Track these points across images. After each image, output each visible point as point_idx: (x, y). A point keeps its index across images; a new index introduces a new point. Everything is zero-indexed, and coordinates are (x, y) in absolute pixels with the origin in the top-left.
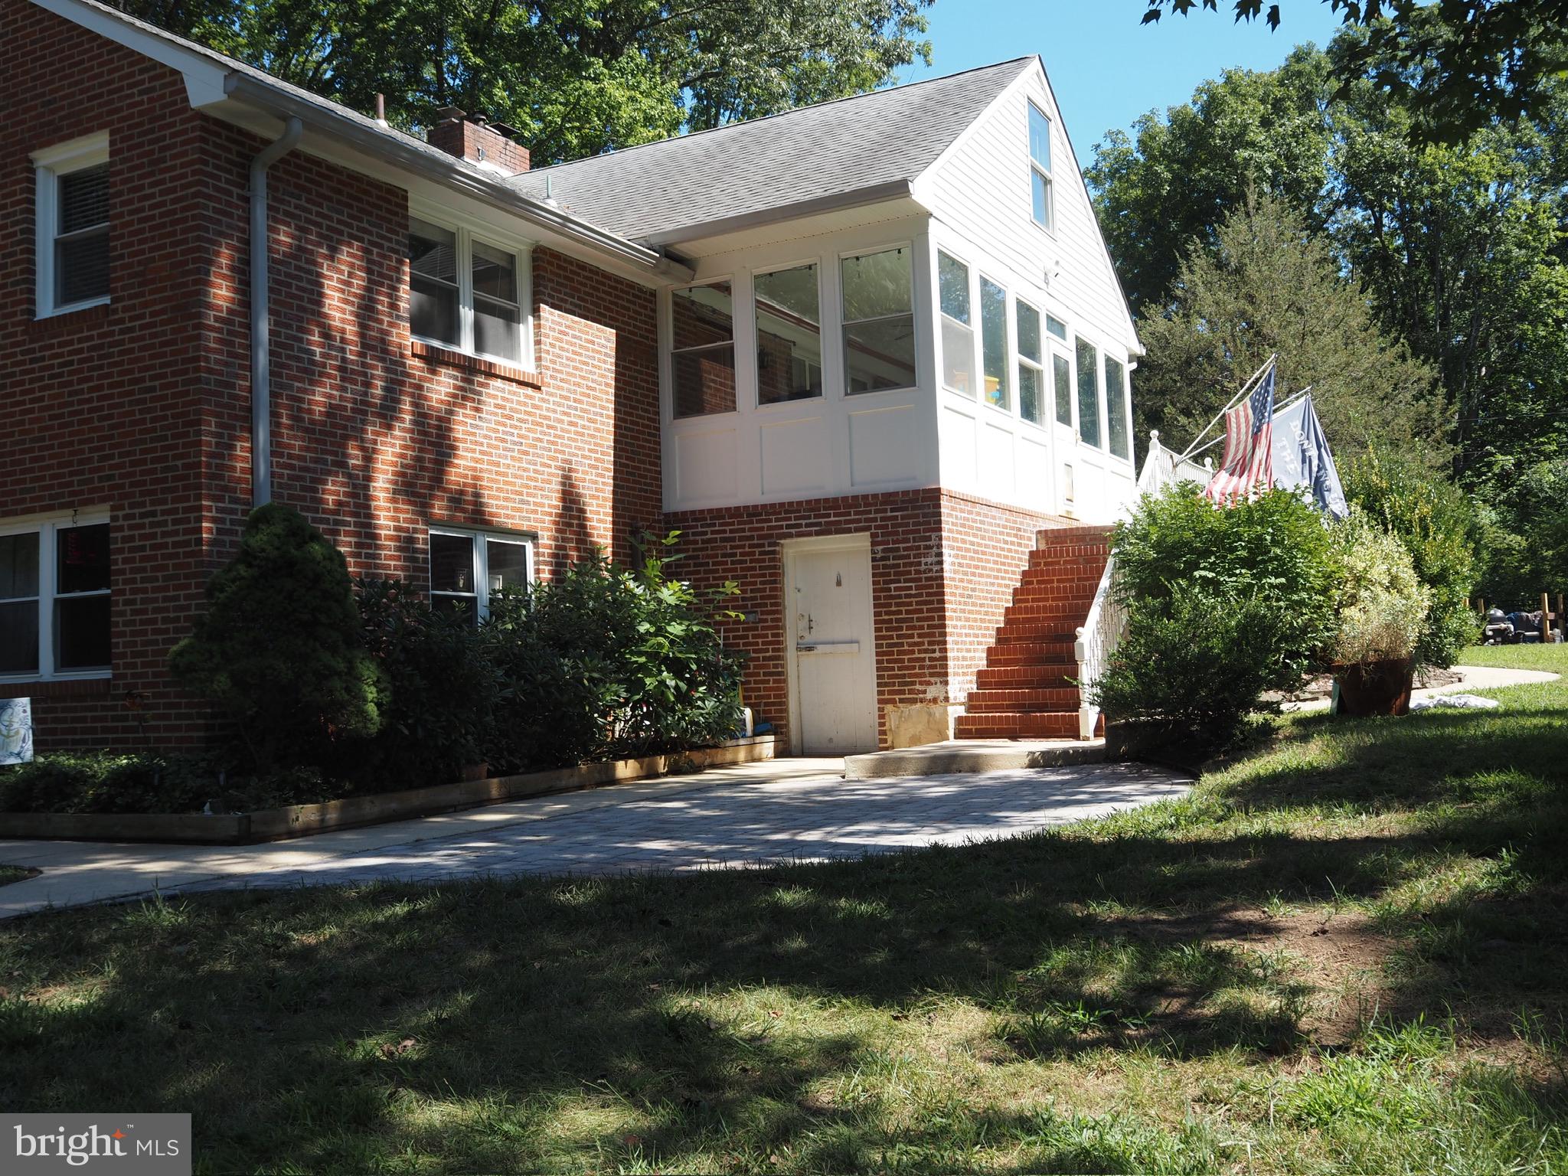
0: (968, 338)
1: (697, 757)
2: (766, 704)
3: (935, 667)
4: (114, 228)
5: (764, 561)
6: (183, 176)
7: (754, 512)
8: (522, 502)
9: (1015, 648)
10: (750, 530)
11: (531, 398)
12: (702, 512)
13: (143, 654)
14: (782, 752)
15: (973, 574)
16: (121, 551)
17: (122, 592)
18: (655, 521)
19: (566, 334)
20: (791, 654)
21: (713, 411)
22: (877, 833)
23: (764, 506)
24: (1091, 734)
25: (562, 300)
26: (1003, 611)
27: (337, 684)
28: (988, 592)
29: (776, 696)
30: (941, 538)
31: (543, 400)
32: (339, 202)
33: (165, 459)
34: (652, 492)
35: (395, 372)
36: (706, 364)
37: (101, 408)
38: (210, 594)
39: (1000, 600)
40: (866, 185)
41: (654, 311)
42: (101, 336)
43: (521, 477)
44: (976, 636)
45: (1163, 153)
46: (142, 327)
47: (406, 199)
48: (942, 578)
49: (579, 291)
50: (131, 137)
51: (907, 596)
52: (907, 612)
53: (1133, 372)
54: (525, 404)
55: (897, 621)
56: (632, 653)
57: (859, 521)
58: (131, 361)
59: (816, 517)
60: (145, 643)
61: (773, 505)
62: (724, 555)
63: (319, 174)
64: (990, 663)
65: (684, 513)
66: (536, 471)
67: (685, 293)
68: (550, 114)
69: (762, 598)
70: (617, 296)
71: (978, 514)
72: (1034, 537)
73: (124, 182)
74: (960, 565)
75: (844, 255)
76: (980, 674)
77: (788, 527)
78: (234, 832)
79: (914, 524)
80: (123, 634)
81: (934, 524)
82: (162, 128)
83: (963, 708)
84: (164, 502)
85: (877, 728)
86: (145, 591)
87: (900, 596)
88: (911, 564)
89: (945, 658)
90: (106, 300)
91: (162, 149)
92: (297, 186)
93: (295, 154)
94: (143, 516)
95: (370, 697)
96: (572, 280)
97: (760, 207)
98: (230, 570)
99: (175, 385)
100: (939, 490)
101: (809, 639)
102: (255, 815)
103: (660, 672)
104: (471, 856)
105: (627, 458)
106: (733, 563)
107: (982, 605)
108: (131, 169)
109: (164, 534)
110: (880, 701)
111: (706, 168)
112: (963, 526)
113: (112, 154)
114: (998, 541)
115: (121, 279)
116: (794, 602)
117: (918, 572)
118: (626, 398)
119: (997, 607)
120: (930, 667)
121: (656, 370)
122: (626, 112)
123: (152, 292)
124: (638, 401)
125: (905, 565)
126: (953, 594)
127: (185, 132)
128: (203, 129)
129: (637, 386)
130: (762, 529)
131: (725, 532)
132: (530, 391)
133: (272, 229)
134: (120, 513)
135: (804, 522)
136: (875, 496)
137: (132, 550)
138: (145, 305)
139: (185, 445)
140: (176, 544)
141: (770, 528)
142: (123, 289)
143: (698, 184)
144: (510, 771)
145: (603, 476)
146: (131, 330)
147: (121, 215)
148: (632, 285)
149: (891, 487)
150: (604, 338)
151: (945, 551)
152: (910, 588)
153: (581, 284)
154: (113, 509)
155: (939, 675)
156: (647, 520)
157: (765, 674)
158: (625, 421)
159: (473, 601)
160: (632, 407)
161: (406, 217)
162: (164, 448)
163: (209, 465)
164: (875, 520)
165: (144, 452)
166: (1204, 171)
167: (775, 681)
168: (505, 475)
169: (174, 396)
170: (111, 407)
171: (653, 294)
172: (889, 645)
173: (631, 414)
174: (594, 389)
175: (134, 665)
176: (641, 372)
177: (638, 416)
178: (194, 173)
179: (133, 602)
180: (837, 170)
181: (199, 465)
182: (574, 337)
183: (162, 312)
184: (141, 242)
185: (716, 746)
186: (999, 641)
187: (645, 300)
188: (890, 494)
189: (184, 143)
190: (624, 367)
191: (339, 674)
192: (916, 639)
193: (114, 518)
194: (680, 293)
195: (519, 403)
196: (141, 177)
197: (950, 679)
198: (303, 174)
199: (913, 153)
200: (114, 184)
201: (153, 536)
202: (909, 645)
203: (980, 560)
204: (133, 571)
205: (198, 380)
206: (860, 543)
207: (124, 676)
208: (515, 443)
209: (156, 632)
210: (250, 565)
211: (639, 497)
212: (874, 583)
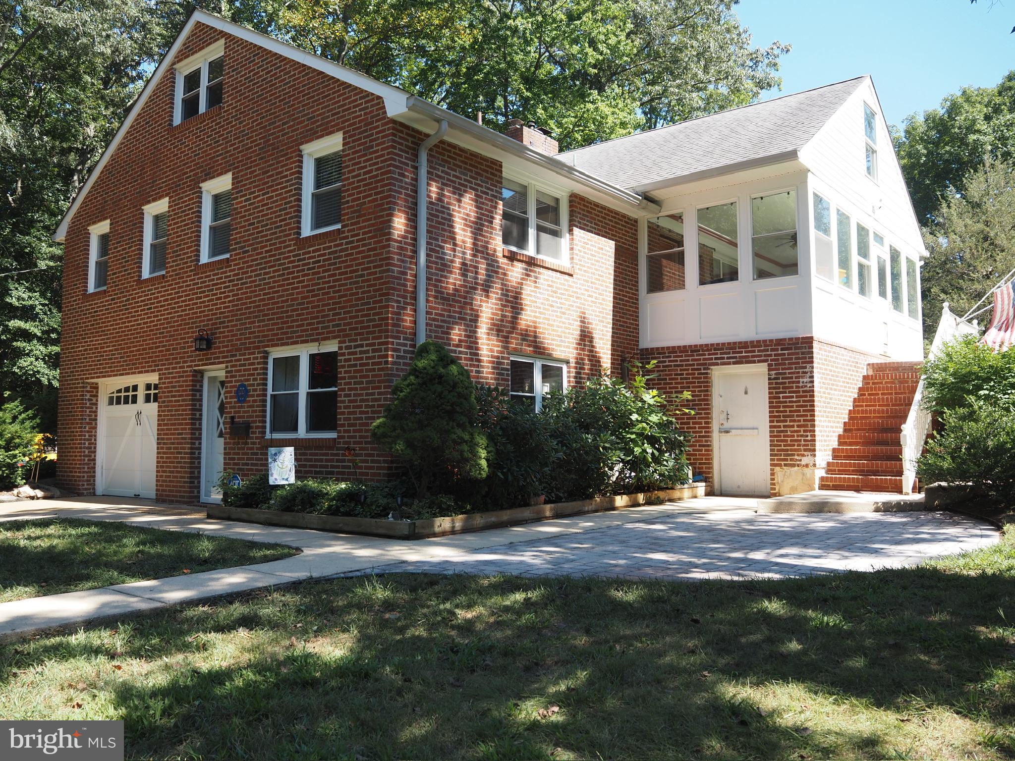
0: (829, 245)
1: (661, 494)
2: (700, 464)
3: (807, 445)
4: (344, 186)
5: (700, 378)
6: (383, 155)
7: (694, 350)
8: (562, 341)
9: (856, 436)
10: (692, 360)
11: (567, 281)
12: (663, 348)
13: (354, 425)
14: (710, 493)
15: (831, 389)
16: (343, 366)
17: (343, 390)
18: (635, 354)
19: (587, 244)
20: (715, 435)
21: (668, 290)
22: (800, 556)
23: (701, 346)
24: (910, 491)
25: (585, 225)
26: (847, 412)
27: (465, 447)
28: (839, 400)
29: (706, 459)
30: (813, 368)
31: (574, 282)
32: (465, 168)
33: (369, 315)
34: (634, 336)
35: (493, 266)
36: (664, 262)
37: (335, 286)
38: (394, 392)
39: (846, 405)
40: (770, 154)
41: (636, 231)
42: (335, 246)
43: (561, 327)
44: (832, 427)
45: (921, 139)
46: (358, 241)
47: (501, 166)
48: (813, 391)
49: (595, 219)
50: (355, 135)
51: (790, 402)
52: (790, 411)
53: (921, 267)
54: (564, 285)
55: (784, 416)
56: (628, 433)
57: (760, 356)
58: (351, 260)
59: (733, 353)
60: (355, 419)
61: (707, 345)
62: (676, 375)
63: (455, 153)
64: (840, 443)
65: (652, 349)
66: (570, 324)
67: (654, 221)
68: (566, 123)
69: (699, 400)
70: (616, 223)
71: (834, 353)
72: (865, 368)
73: (350, 160)
74: (824, 383)
75: (754, 196)
76: (834, 450)
77: (716, 359)
78: (406, 532)
79: (796, 359)
80: (343, 413)
81: (809, 359)
82: (371, 129)
83: (823, 471)
84: (368, 339)
85: (769, 482)
86: (356, 389)
87: (786, 402)
88: (793, 382)
89: (814, 440)
90: (339, 226)
91: (371, 141)
92: (443, 160)
93: (442, 142)
94: (356, 347)
95: (483, 456)
96: (591, 213)
97: (704, 168)
98: (405, 380)
99: (375, 273)
100: (812, 338)
101: (727, 425)
102: (418, 522)
103: (643, 444)
104: (548, 557)
105: (620, 317)
106: (681, 379)
107: (835, 408)
108: (354, 153)
109: (368, 358)
110: (771, 465)
111: (665, 148)
112: (826, 360)
113: (344, 145)
114: (845, 369)
115: (347, 214)
116: (718, 403)
117: (798, 387)
118: (620, 281)
119: (844, 409)
120: (804, 445)
121: (637, 265)
122: (610, 120)
123: (364, 221)
124: (626, 283)
125: (789, 383)
126: (819, 401)
127: (384, 131)
128: (394, 129)
129: (626, 275)
130: (700, 360)
131: (677, 361)
132: (567, 277)
133: (428, 184)
134: (344, 345)
135: (726, 356)
136: (771, 341)
137: (349, 366)
138: (360, 228)
139: (380, 308)
140: (373, 364)
141: (704, 359)
142: (348, 219)
143: (662, 157)
144: (557, 500)
145: (606, 327)
146: (352, 242)
147: (348, 178)
148: (624, 216)
149: (781, 336)
150: (608, 246)
151: (815, 375)
152: (792, 397)
153: (596, 215)
154: (340, 342)
155: (810, 450)
156: (630, 353)
157: (700, 446)
158: (619, 294)
159: (533, 399)
160: (623, 287)
161: (501, 177)
162: (368, 309)
163: (393, 319)
164: (771, 355)
165: (357, 311)
166: (948, 148)
167: (706, 450)
168: (552, 325)
169: (375, 279)
170: (340, 285)
171: (636, 221)
172: (778, 432)
173: (623, 291)
174: (602, 276)
175: (349, 431)
176: (628, 267)
177: (627, 292)
178: (388, 154)
179: (349, 395)
180: (749, 146)
181: (387, 318)
182: (592, 245)
183: (370, 232)
184: (359, 193)
185: (672, 489)
186: (845, 430)
187: (632, 225)
188: (781, 340)
189: (383, 137)
190: (619, 264)
191: (466, 442)
192: (796, 429)
193: (340, 348)
194: (652, 221)
195: (561, 284)
196: (359, 157)
197: (817, 453)
198: (446, 153)
199: (797, 134)
200: (345, 161)
201: (362, 359)
202: (792, 432)
203: (835, 380)
204: (350, 378)
205: (388, 271)
206: (761, 369)
207: (343, 437)
208: (558, 308)
209: (361, 413)
210: (417, 377)
211: (626, 339)
212: (770, 393)
